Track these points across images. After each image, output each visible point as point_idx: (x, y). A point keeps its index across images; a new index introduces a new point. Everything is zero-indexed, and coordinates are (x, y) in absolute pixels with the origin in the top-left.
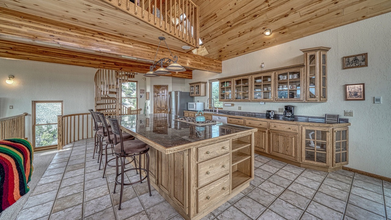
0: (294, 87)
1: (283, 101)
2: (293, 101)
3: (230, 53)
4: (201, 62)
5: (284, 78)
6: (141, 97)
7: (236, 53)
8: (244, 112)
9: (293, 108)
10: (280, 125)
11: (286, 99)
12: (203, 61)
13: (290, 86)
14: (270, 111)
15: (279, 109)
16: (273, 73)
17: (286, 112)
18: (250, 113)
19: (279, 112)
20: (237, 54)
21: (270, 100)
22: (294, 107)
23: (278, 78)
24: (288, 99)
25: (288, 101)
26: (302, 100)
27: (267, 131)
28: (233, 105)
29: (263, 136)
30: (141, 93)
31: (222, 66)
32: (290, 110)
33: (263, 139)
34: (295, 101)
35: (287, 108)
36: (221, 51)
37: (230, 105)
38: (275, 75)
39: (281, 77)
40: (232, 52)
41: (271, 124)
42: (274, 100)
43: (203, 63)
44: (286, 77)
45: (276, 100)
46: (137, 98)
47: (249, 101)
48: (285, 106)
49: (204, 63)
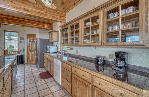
0: (128, 26)
1: (112, 46)
2: (127, 46)
3: (69, 3)
4: (42, 11)
5: (114, 16)
6: (21, 42)
7: (73, 3)
8: (80, 56)
9: (126, 56)
10: (106, 84)
11: (116, 43)
12: (44, 10)
13: (122, 25)
14: (99, 57)
15: (110, 55)
16: (101, 12)
17: (116, 60)
18: (84, 56)
19: (110, 58)
20: (75, 4)
21: (97, 44)
22: (127, 53)
23: (108, 17)
24: (120, 44)
25: (119, 46)
26: (143, 45)
27: (90, 87)
28: (72, 49)
29: (86, 91)
30: (21, 40)
31: (66, 17)
32: (123, 58)
33: (86, 94)
34: (129, 46)
35: (118, 55)
36: (63, 4)
37: (69, 49)
38: (103, 14)
39: (110, 15)
40: (71, 2)
41: (95, 78)
42: (102, 44)
43: (44, 12)
44: (116, 14)
45: (104, 45)
46: (18, 43)
47: (80, 46)
48: (116, 53)
49: (46, 12)
